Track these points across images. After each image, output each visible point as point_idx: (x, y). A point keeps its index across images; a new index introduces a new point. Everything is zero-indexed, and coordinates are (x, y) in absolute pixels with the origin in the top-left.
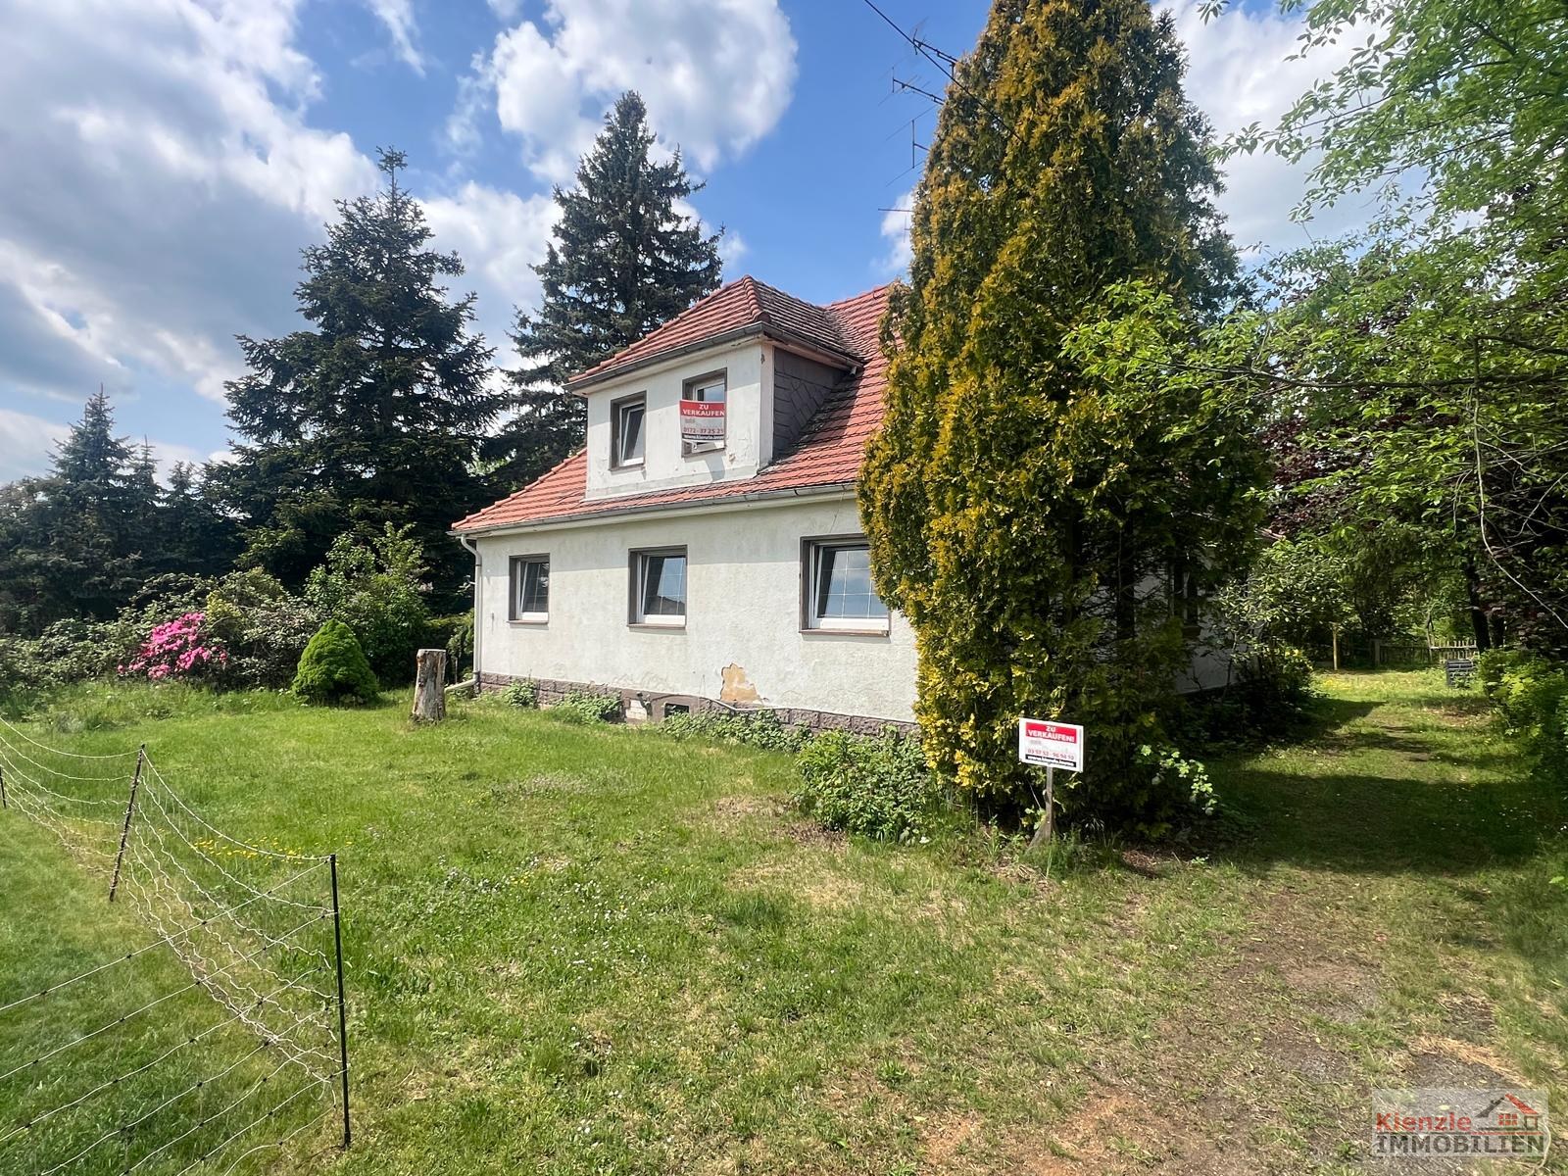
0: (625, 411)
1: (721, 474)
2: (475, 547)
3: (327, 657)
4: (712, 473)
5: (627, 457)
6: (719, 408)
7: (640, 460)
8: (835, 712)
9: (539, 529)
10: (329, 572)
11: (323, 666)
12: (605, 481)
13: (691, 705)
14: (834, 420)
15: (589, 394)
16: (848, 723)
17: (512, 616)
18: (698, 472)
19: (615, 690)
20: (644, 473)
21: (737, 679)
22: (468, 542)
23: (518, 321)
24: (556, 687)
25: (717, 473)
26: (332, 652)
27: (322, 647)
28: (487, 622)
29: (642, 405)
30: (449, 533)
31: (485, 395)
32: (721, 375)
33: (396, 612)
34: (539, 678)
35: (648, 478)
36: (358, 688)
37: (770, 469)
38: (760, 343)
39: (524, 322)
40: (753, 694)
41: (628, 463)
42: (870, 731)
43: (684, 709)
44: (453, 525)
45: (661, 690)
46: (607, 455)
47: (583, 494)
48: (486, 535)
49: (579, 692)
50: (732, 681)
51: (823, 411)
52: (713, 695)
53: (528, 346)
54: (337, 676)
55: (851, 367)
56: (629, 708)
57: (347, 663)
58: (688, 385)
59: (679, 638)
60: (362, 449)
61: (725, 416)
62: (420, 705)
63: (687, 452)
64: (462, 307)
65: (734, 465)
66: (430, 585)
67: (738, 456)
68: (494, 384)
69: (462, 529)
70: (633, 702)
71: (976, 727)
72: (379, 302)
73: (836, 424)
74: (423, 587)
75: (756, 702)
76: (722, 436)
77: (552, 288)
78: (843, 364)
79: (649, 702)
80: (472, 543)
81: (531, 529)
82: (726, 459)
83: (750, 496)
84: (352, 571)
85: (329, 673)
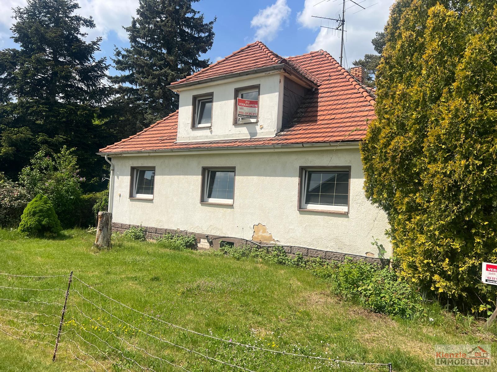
0: (199, 101)
1: (256, 134)
2: (111, 161)
3: (38, 213)
4: (250, 133)
5: (199, 123)
6: (255, 103)
7: (209, 125)
8: (317, 249)
9: (152, 154)
10: (32, 169)
11: (36, 218)
12: (188, 134)
13: (235, 242)
14: (310, 112)
15: (180, 91)
16: (324, 254)
17: (131, 196)
18: (242, 133)
19: (192, 233)
20: (211, 132)
21: (261, 231)
22: (108, 158)
23: (115, 53)
24: (156, 230)
25: (253, 134)
26: (41, 211)
27: (36, 208)
28: (116, 198)
29: (211, 98)
30: (98, 154)
31: (102, 87)
32: (257, 87)
33: (67, 191)
34: (146, 226)
35: (213, 134)
36: (53, 229)
37: (282, 133)
38: (279, 74)
39: (118, 54)
40: (271, 238)
41: (200, 126)
42: (337, 259)
43: (231, 244)
44: (100, 150)
45: (218, 234)
46: (190, 121)
47: (176, 139)
48: (120, 155)
49: (171, 234)
50: (259, 231)
51: (302, 108)
52: (249, 238)
53: (121, 65)
54: (43, 223)
55: (312, 88)
56: (200, 242)
57: (49, 216)
58: (237, 91)
59: (229, 210)
60: (44, 109)
61: (258, 107)
62: (100, 239)
63: (236, 123)
64: (94, 43)
65: (263, 131)
66: (84, 178)
67: (265, 126)
68: (105, 82)
69: (105, 151)
70: (202, 240)
71: (450, 264)
72: (55, 37)
73: (310, 114)
74: (81, 179)
75: (272, 242)
76: (256, 116)
77: (133, 39)
78: (310, 86)
79: (211, 240)
80: (110, 159)
81: (147, 154)
82: (258, 128)
83: (276, 146)
84: (43, 170)
85: (40, 221)
